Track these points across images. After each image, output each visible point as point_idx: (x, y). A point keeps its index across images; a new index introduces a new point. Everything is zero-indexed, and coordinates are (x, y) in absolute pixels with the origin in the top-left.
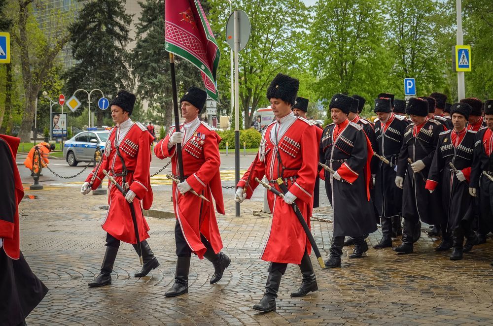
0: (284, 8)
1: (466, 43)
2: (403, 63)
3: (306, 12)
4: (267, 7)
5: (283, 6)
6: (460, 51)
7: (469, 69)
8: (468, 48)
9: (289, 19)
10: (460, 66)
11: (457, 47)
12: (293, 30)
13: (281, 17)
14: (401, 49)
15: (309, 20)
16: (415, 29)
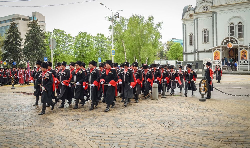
0: (66, 38)
1: (115, 48)
2: (99, 53)
3: (72, 39)
4: (62, 37)
5: (66, 37)
6: (113, 51)
7: (115, 56)
8: (115, 50)
9: (68, 41)
10: (113, 55)
11: (112, 50)
12: (69, 44)
13: (66, 40)
14: (98, 50)
15: (73, 41)
16: (102, 45)
